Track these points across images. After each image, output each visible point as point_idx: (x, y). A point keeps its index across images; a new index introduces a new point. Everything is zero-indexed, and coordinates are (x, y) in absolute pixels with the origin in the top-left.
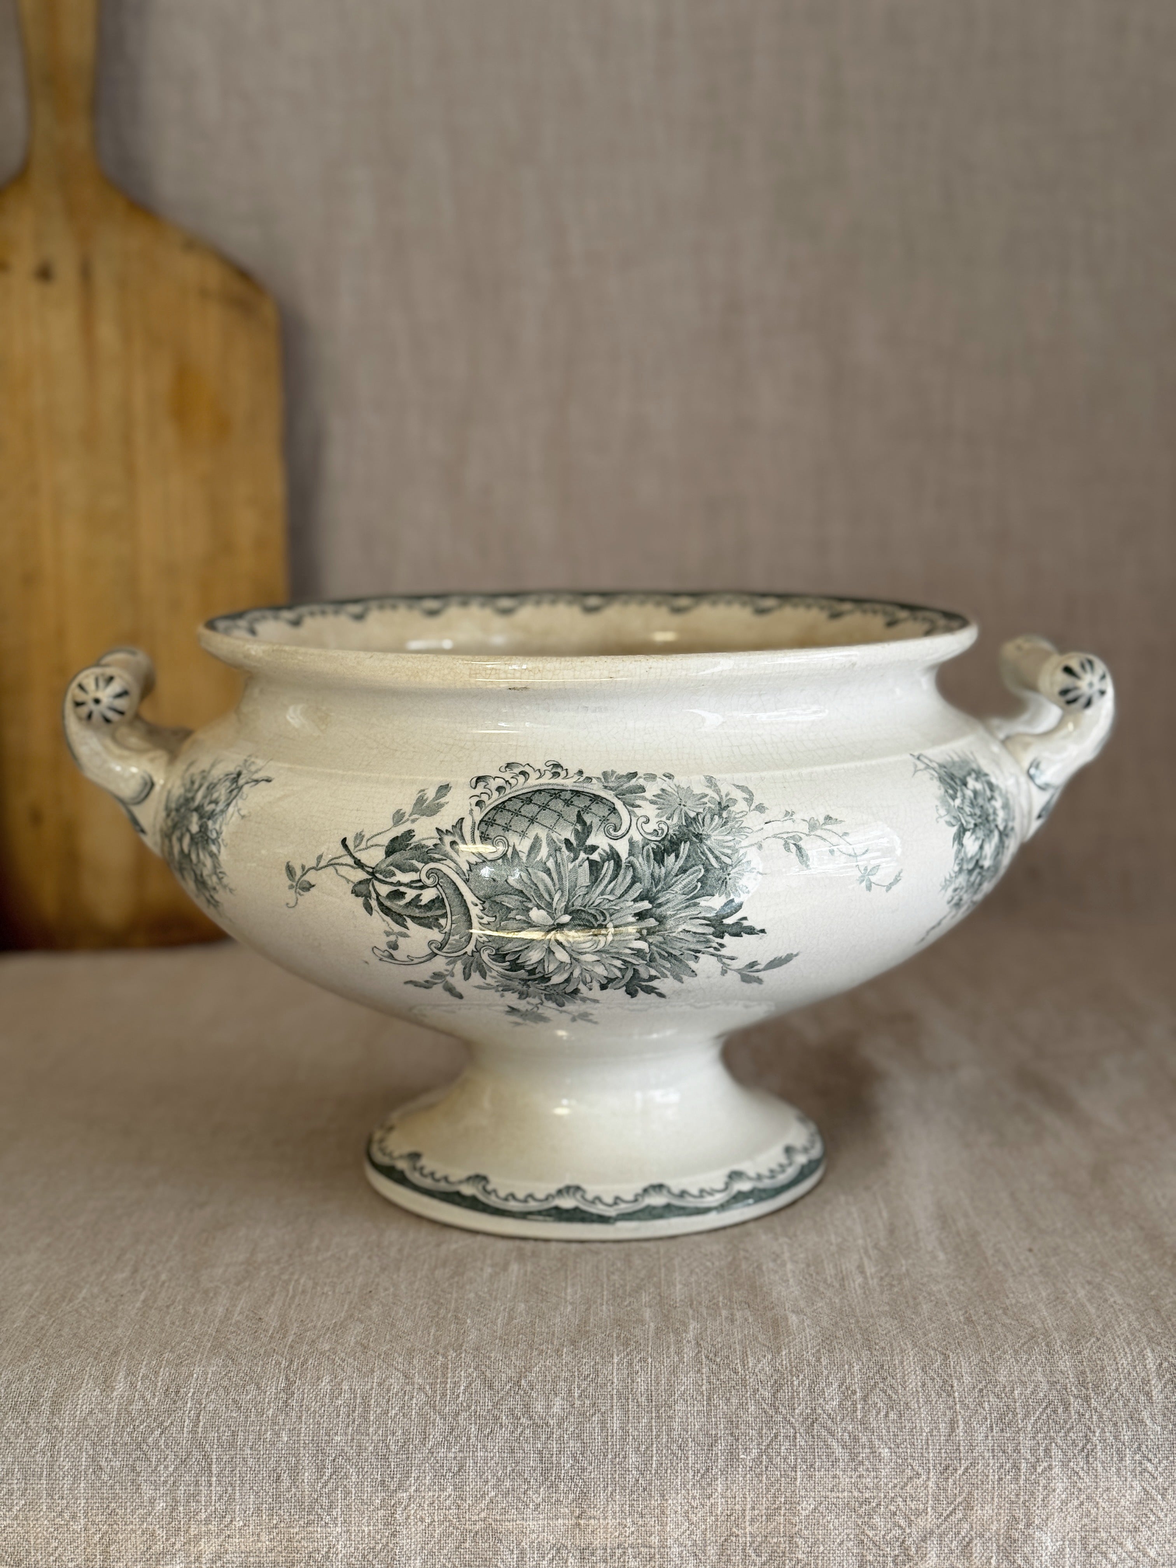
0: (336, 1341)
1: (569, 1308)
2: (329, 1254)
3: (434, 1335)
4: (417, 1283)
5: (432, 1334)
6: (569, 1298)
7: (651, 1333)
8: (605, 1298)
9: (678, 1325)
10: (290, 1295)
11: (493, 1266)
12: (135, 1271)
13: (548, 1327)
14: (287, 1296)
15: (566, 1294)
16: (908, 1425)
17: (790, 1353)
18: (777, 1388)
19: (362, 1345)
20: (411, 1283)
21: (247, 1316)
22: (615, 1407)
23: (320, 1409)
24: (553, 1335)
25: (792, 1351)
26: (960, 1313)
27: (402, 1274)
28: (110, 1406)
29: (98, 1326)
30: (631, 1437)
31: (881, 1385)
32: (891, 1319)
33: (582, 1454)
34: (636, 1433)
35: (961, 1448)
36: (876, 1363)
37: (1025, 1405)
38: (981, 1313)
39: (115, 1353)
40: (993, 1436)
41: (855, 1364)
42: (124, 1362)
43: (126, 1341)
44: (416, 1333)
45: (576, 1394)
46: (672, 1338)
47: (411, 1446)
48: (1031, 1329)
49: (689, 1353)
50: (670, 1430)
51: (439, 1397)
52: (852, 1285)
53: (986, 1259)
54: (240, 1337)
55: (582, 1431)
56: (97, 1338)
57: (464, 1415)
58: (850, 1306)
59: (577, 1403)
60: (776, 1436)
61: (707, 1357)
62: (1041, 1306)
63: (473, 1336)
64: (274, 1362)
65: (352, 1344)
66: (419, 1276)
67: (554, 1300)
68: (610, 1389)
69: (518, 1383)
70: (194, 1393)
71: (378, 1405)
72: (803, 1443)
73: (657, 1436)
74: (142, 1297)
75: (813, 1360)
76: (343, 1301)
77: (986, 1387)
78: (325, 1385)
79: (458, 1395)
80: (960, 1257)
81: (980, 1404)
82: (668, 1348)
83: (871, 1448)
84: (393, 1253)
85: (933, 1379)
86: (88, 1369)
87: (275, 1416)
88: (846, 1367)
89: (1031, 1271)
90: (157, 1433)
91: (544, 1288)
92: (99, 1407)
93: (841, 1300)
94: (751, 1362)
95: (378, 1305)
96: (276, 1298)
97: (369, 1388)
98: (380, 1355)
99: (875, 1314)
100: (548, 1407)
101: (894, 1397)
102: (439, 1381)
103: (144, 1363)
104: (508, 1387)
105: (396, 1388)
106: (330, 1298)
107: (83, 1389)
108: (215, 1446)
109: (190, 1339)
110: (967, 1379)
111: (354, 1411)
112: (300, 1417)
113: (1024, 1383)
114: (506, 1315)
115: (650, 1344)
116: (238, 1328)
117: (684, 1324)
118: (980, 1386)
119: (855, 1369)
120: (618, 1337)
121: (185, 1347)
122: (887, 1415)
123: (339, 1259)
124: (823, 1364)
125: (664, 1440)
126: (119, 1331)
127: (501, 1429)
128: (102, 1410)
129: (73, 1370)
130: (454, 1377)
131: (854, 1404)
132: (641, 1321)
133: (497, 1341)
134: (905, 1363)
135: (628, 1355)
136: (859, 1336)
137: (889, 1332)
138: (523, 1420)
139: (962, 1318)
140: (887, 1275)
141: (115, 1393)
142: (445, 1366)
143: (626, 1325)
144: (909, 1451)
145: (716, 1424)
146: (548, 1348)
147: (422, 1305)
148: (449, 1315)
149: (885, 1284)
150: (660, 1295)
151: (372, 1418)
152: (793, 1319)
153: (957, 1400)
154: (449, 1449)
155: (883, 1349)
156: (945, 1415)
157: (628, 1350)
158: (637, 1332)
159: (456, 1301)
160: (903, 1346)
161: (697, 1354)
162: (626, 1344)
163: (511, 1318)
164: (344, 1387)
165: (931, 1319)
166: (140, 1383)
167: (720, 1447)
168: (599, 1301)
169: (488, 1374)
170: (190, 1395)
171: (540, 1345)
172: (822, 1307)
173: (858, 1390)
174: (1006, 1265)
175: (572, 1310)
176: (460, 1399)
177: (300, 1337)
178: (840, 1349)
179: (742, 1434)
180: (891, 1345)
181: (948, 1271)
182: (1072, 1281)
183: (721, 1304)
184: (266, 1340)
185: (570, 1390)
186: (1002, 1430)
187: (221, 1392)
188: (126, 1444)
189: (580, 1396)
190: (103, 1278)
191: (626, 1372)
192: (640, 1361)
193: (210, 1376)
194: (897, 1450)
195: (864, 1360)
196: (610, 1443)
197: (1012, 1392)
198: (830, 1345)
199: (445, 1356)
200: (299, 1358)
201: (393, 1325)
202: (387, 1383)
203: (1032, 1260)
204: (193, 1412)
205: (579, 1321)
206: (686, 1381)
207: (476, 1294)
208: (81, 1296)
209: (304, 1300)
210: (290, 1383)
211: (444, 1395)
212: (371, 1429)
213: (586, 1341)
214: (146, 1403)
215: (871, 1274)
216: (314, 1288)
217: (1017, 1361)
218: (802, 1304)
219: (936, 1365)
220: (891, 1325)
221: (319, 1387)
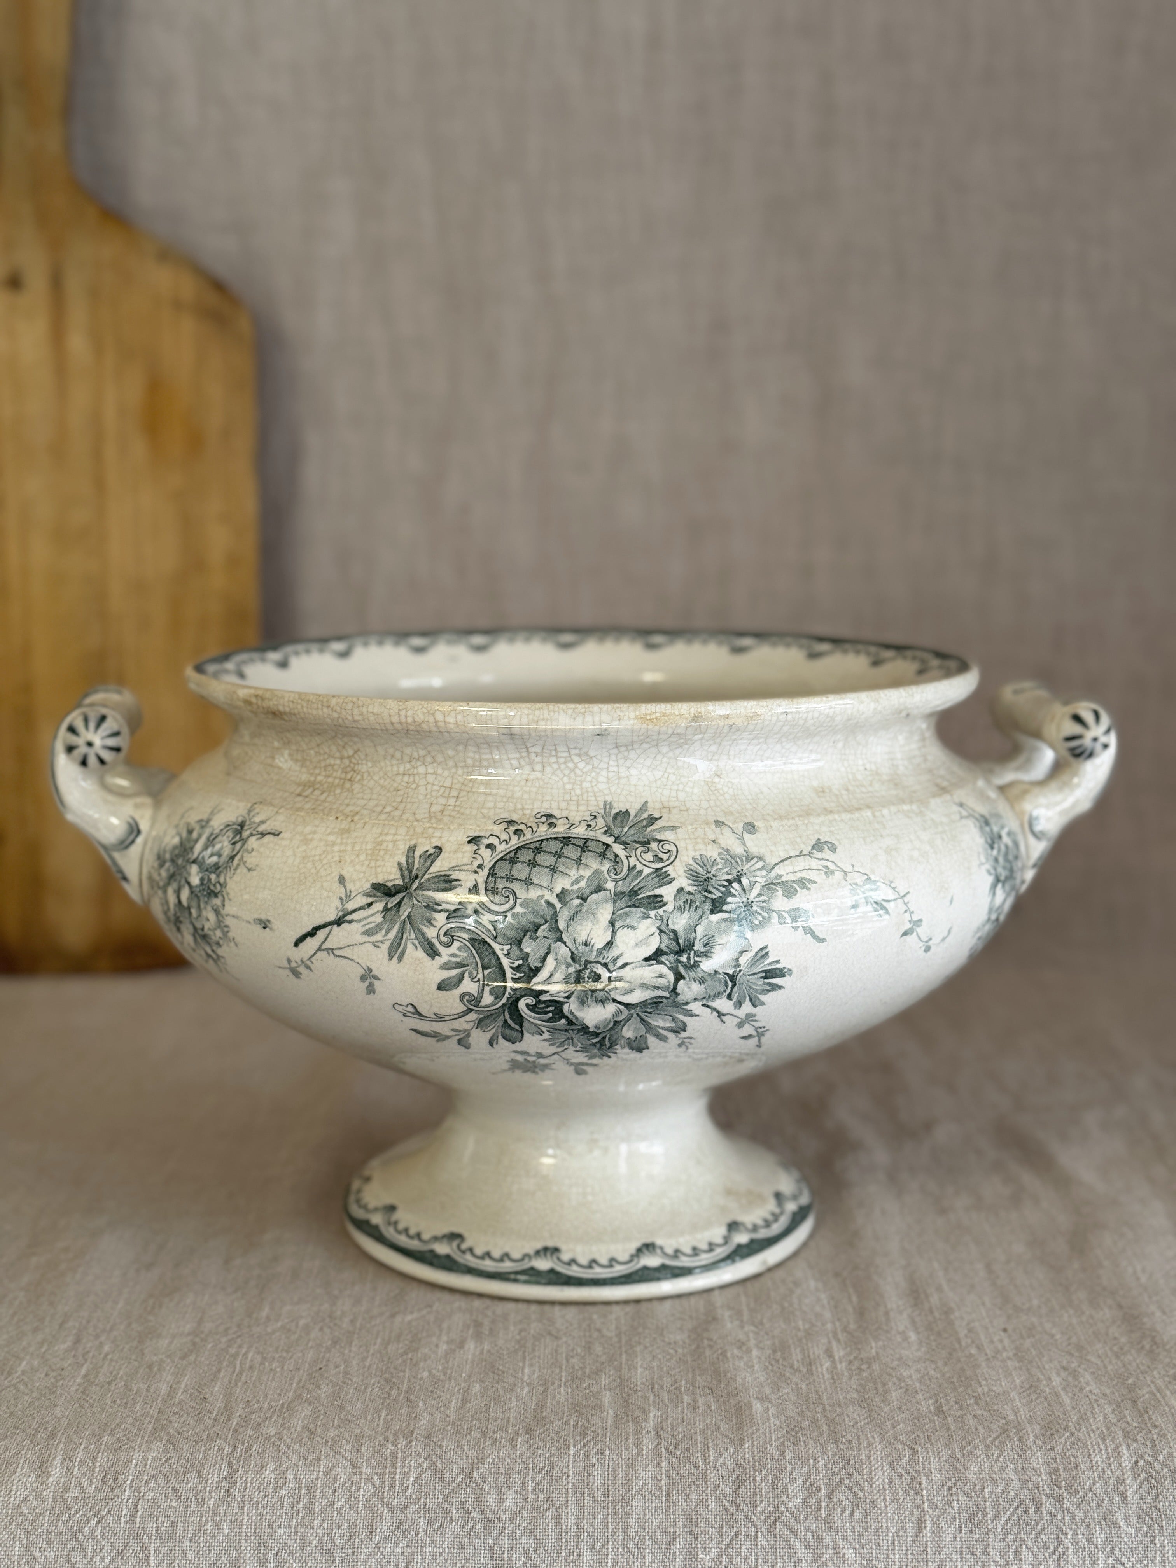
0: (282, 1425)
1: (526, 1390)
2: (279, 1324)
3: (384, 1419)
4: (369, 1360)
5: (382, 1418)
6: (526, 1378)
7: (609, 1421)
8: (563, 1379)
9: (637, 1413)
10: (236, 1372)
11: (450, 1342)
12: (78, 1341)
13: (503, 1412)
14: (234, 1372)
15: (523, 1373)
16: (874, 1525)
17: (753, 1446)
18: (739, 1483)
19: (309, 1430)
20: (364, 1359)
21: (191, 1395)
22: (570, 1502)
23: (263, 1499)
24: (508, 1421)
25: (755, 1443)
26: (931, 1402)
27: (354, 1349)
28: (45, 1493)
29: (36, 1404)
30: (586, 1534)
31: (847, 1482)
32: (859, 1408)
33: (535, 1551)
34: (592, 1530)
35: (929, 1549)
36: (843, 1458)
37: (996, 1505)
38: (952, 1403)
39: (53, 1435)
40: (961, 1537)
41: (820, 1459)
42: (61, 1446)
43: (65, 1421)
44: (366, 1418)
45: (530, 1488)
46: (631, 1428)
47: (357, 1540)
48: (1004, 1421)
49: (648, 1444)
50: (627, 1527)
51: (387, 1488)
52: (820, 1370)
53: (959, 1341)
54: (183, 1419)
55: (536, 1527)
56: (34, 1418)
57: (413, 1508)
58: (817, 1392)
59: (531, 1497)
60: (737, 1535)
61: (667, 1449)
62: (1013, 1394)
63: (425, 1421)
64: (216, 1448)
65: (299, 1429)
66: (372, 1351)
67: (511, 1380)
68: (565, 1482)
69: (470, 1475)
70: (133, 1481)
71: (323, 1495)
72: (764, 1543)
73: (614, 1533)
74: (83, 1371)
75: (776, 1454)
76: (292, 1378)
77: (955, 1484)
78: (269, 1474)
79: (407, 1488)
80: (932, 1338)
81: (949, 1503)
82: (627, 1439)
83: (835, 1549)
84: (346, 1324)
85: (901, 1476)
86: (23, 1452)
87: (216, 1506)
88: (811, 1461)
89: (1005, 1355)
90: (93, 1522)
91: (501, 1368)
92: (34, 1494)
93: (807, 1385)
94: (712, 1455)
95: (328, 1385)
96: (222, 1374)
97: (315, 1477)
98: (327, 1442)
99: (842, 1401)
100: (501, 1501)
101: (861, 1494)
102: (387, 1471)
103: (82, 1447)
104: (459, 1479)
105: (343, 1478)
106: (278, 1374)
107: (17, 1474)
108: (154, 1538)
109: (130, 1420)
110: (936, 1476)
111: (298, 1502)
112: (243, 1508)
113: (994, 1481)
114: (461, 1396)
115: (608, 1434)
116: (182, 1409)
117: (645, 1412)
118: (949, 1484)
119: (821, 1463)
120: (575, 1426)
121: (126, 1429)
122: (852, 1514)
123: (289, 1330)
124: (788, 1458)
125: (621, 1537)
126: (58, 1411)
127: (451, 1523)
128: (36, 1498)
129: (8, 1453)
130: (404, 1467)
131: (819, 1502)
132: (599, 1407)
133: (449, 1428)
134: (872, 1458)
135: (585, 1446)
136: (825, 1428)
137: (857, 1423)
138: (474, 1514)
139: (932, 1408)
140: (855, 1358)
141: (51, 1479)
142: (394, 1455)
143: (584, 1410)
144: (874, 1552)
145: (674, 1521)
146: (502, 1437)
147: (373, 1385)
148: (401, 1397)
149: (854, 1368)
150: (620, 1378)
151: (317, 1510)
152: (757, 1406)
153: (925, 1498)
154: (397, 1544)
155: (850, 1442)
156: (912, 1514)
157: (585, 1441)
158: (596, 1420)
159: (409, 1381)
160: (871, 1439)
161: (657, 1445)
162: (584, 1434)
163: (465, 1401)
164: (289, 1477)
165: (900, 1408)
166: (76, 1469)
167: (678, 1546)
168: (557, 1382)
169: (439, 1465)
170: (129, 1482)
171: (494, 1433)
172: (788, 1393)
173: (823, 1486)
174: (979, 1348)
175: (529, 1392)
176: (410, 1491)
177: (245, 1421)
178: (805, 1442)
179: (702, 1532)
180: (858, 1437)
181: (919, 1354)
182: (1047, 1367)
183: (683, 1389)
184: (209, 1422)
185: (524, 1484)
186: (971, 1531)
187: (161, 1479)
188: (61, 1533)
189: (534, 1490)
190: (43, 1350)
191: (582, 1465)
192: (597, 1453)
193: (149, 1462)
194: (862, 1551)
195: (830, 1454)
196: (564, 1540)
197: (983, 1490)
198: (795, 1436)
199: (395, 1444)
200: (243, 1444)
201: (342, 1407)
202: (334, 1472)
203: (1006, 1342)
204: (130, 1501)
205: (537, 1404)
206: (645, 1476)
207: (430, 1372)
208: (20, 1369)
209: (251, 1377)
210: (233, 1471)
211: (392, 1486)
212: (316, 1522)
213: (542, 1430)
214: (83, 1491)
215: (840, 1358)
216: (262, 1363)
217: (988, 1457)
218: (767, 1390)
219: (904, 1461)
220: (859, 1415)
221: (263, 1476)
